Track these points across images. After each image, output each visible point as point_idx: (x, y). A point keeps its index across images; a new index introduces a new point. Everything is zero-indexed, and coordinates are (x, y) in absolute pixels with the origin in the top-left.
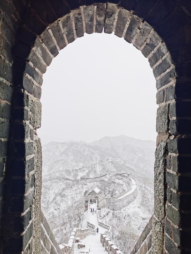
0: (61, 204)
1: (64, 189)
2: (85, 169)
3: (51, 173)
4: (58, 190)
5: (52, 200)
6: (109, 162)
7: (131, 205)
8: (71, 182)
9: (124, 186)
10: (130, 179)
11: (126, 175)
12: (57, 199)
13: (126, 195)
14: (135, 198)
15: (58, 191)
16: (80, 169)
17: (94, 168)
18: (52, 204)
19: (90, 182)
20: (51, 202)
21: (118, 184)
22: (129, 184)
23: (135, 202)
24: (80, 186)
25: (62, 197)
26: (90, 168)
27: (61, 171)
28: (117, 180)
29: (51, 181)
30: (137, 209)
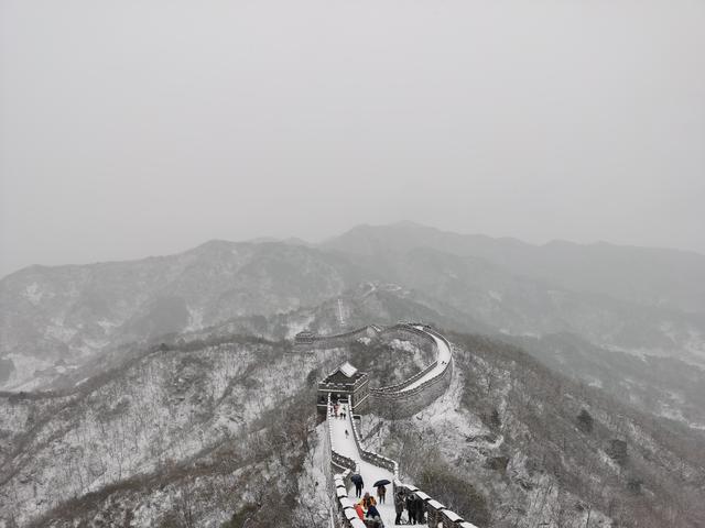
0: (247, 406)
1: (251, 368)
2: (306, 313)
3: (213, 325)
4: (236, 369)
5: (220, 395)
6: (371, 294)
7: (436, 405)
8: (271, 348)
9: (417, 357)
10: (434, 340)
11: (421, 328)
12: (234, 393)
13: (423, 380)
14: (447, 386)
15: (237, 373)
16: (292, 313)
17: (331, 309)
18: (223, 407)
19: (323, 348)
20: (220, 401)
21: (401, 352)
22: (429, 352)
23: (447, 396)
24: (297, 358)
25: (248, 387)
26: (320, 310)
27: (241, 319)
28: (397, 341)
29: (216, 347)
30: (452, 416)
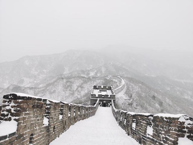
0: (81, 92)
1: (82, 84)
3: (71, 72)
5: (76, 89)
6: (111, 65)
7: (120, 93)
8: (86, 79)
9: (118, 83)
10: (121, 80)
11: (119, 77)
12: (79, 89)
13: (118, 88)
14: (122, 90)
15: (79, 85)
16: (91, 69)
17: (101, 69)
18: (76, 92)
19: (98, 80)
20: (75, 91)
21: (115, 82)
22: (120, 82)
23: (122, 92)
24: (92, 82)
25: (82, 88)
26: (98, 69)
27: (78, 71)
28: (114, 79)
29: (74, 79)
30: (122, 95)
